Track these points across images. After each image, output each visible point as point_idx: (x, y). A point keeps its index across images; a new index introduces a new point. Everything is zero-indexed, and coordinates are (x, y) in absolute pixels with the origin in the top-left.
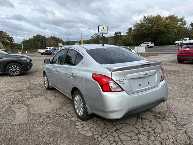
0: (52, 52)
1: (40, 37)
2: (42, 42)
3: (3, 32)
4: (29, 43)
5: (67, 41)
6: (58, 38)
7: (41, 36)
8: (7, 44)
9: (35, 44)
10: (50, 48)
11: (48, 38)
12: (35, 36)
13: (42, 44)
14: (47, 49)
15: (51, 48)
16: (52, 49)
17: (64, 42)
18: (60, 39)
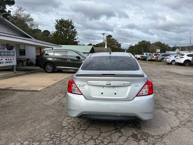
0: (147, 58)
1: (145, 43)
2: (146, 47)
3: (114, 39)
4: (134, 48)
5: (174, 46)
6: (164, 43)
7: (146, 41)
8: (115, 50)
9: (139, 49)
10: (146, 54)
11: (153, 44)
12: (140, 42)
13: (146, 49)
14: (144, 54)
15: (148, 53)
16: (148, 55)
17: (170, 47)
18: (166, 44)
